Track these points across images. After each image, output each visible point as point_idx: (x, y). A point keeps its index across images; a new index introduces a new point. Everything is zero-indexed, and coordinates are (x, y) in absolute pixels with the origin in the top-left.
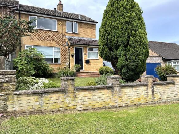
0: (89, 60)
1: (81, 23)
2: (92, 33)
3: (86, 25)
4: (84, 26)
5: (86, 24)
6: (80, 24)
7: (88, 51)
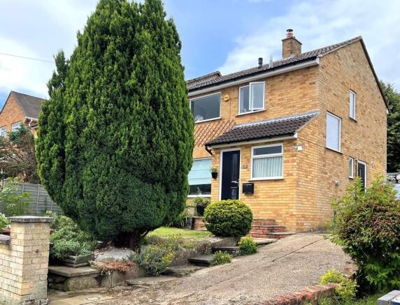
0: (253, 184)
1: (273, 77)
2: (305, 95)
3: (288, 79)
4: (282, 85)
5: (286, 74)
6: (270, 82)
7: (253, 156)
